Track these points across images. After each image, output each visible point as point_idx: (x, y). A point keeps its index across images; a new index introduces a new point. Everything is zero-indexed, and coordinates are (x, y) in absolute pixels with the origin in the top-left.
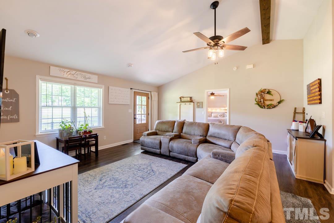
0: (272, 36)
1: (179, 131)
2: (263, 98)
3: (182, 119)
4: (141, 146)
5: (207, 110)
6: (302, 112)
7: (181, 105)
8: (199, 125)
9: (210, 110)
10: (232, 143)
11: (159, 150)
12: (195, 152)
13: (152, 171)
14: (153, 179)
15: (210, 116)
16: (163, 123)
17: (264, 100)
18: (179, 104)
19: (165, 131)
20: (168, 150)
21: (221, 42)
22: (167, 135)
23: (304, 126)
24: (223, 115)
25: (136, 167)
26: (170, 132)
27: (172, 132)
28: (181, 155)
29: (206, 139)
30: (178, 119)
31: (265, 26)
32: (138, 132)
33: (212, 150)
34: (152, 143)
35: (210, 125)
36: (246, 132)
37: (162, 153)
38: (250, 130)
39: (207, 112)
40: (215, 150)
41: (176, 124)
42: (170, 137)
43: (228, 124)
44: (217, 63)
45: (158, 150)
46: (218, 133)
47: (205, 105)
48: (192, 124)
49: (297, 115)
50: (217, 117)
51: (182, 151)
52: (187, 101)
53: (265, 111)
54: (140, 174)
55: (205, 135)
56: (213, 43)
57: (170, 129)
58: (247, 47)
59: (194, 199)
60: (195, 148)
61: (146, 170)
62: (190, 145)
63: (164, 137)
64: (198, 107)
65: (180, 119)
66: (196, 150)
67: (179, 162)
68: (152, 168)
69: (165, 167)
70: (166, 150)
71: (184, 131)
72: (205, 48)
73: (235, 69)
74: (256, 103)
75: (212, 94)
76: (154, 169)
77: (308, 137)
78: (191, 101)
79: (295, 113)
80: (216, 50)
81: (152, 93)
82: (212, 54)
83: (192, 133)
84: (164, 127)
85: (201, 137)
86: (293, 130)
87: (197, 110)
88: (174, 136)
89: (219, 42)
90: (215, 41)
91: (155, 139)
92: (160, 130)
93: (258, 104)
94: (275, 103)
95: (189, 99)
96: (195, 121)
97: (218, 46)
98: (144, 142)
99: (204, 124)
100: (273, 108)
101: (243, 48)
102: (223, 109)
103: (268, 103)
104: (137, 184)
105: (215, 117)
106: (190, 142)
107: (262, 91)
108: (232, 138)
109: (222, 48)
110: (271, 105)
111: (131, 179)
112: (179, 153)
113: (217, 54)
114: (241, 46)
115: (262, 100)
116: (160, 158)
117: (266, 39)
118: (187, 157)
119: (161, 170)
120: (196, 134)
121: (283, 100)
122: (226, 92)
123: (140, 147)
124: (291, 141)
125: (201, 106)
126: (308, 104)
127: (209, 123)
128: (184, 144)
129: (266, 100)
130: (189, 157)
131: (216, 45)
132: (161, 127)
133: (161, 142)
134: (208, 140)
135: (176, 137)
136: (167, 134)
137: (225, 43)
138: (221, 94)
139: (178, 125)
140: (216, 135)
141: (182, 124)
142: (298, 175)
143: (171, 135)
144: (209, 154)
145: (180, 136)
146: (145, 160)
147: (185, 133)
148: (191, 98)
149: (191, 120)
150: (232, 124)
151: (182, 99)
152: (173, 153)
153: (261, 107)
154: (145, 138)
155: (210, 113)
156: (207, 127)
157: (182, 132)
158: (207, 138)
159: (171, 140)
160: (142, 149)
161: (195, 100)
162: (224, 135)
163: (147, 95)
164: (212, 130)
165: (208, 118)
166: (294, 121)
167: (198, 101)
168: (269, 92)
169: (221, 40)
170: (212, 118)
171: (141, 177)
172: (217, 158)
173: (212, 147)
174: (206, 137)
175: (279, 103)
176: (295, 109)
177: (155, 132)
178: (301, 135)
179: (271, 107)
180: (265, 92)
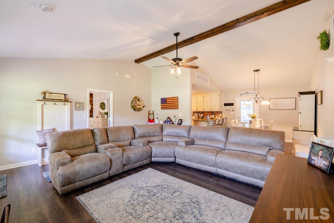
2: (136, 103)
6: (152, 113)
7: (45, 106)
11: (108, 172)
18: (42, 103)
37: (111, 175)
45: (105, 174)
47: (87, 106)
52: (60, 100)
53: (137, 113)
64: (78, 109)
70: (119, 167)
71: (111, 138)
73: (117, 74)
74: (132, 107)
78: (66, 99)
79: (149, 114)
94: (141, 107)
95: (62, 97)
103: (138, 107)
107: (135, 98)
115: (136, 105)
120: (126, 139)
121: (145, 106)
125: (81, 107)
129: (138, 105)
147: (113, 141)
148: (65, 95)
153: (135, 110)
157: (109, 142)
161: (71, 99)
167: (77, 101)
168: (139, 100)
175: (143, 107)
176: (149, 111)
179: (140, 110)
180: (137, 99)
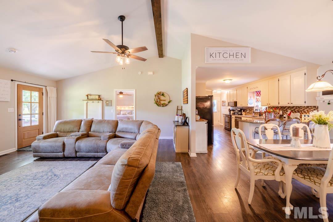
0: (164, 53)
1: (86, 130)
2: (159, 99)
3: (90, 118)
4: (34, 152)
5: (116, 108)
6: (181, 109)
7: (88, 104)
8: (108, 122)
9: (119, 108)
10: (137, 135)
11: (62, 153)
12: (105, 147)
13: (55, 175)
14: (57, 182)
15: (119, 114)
16: (66, 123)
17: (160, 100)
18: (85, 102)
19: (70, 131)
20: (74, 151)
21: (127, 52)
22: (72, 136)
23: (181, 118)
24: (131, 113)
25: (29, 177)
26: (75, 132)
27: (79, 132)
28: (90, 153)
29: (115, 134)
30: (85, 118)
31: (159, 45)
32: (26, 137)
33: (120, 142)
34: (51, 147)
35: (119, 121)
36: (146, 125)
37: (65, 156)
38: (149, 123)
39: (116, 110)
40: (123, 142)
41: (83, 123)
42: (76, 137)
43: (134, 119)
44: (124, 68)
45: (60, 153)
46: (126, 128)
47: (114, 103)
48: (100, 122)
49: (178, 111)
50: (126, 114)
51: (90, 149)
52: (96, 99)
53: (161, 108)
54: (37, 182)
55: (114, 131)
56: (120, 51)
57: (76, 129)
58: (147, 60)
59: (105, 178)
60: (105, 144)
61: (45, 177)
62: (99, 142)
63: (68, 138)
64: (107, 105)
65: (87, 117)
66: (105, 146)
67: (88, 160)
68: (55, 173)
69: (71, 168)
70: (71, 152)
71: (92, 129)
72: (114, 53)
73: (139, 73)
74: (155, 102)
75: (121, 93)
76: (57, 174)
77: (182, 125)
78: (100, 99)
79: (178, 109)
80: (124, 58)
81: (48, 88)
82: (120, 60)
83: (102, 130)
84: (67, 127)
85: (111, 133)
86: (176, 121)
87: (106, 108)
88: (81, 135)
89: (125, 51)
90: (122, 50)
91: (55, 142)
92: (62, 131)
93: (156, 104)
94: (166, 102)
95: (97, 97)
96: (103, 119)
97: (125, 54)
98: (39, 147)
99: (113, 121)
100: (165, 106)
101: (144, 60)
102: (131, 107)
103: (162, 102)
104: (35, 193)
105: (123, 115)
106: (99, 139)
107: (158, 94)
108: (136, 131)
109: (128, 57)
110: (164, 104)
111: (23, 191)
112: (87, 152)
113: (124, 61)
114: (142, 58)
115: (159, 100)
116: (63, 162)
117: (161, 54)
118: (97, 153)
119: (66, 172)
120: (105, 131)
121: (171, 101)
122: (133, 92)
123: (32, 154)
124: (174, 128)
125: (110, 104)
126: (183, 104)
127: (118, 120)
128: (94, 142)
129: (161, 100)
130: (99, 153)
131: (123, 53)
132: (63, 128)
133: (64, 144)
134: (117, 135)
135: (84, 136)
136: (72, 134)
137: (131, 53)
138: (129, 94)
139: (85, 124)
140: (124, 130)
141: (90, 123)
142: (177, 150)
143: (77, 135)
144: (118, 146)
145: (88, 135)
146: (42, 167)
147: (94, 132)
148: (99, 96)
149: (100, 118)
150: (137, 120)
151: (89, 96)
152: (80, 153)
153: (158, 105)
154: (40, 142)
155: (119, 111)
156: (117, 124)
157: (90, 131)
158: (117, 133)
159: (77, 139)
160: (35, 156)
161: (103, 98)
162: (131, 129)
163: (40, 90)
164: (121, 126)
165: (117, 116)
166: (177, 115)
167: (107, 100)
168: (163, 95)
169: (127, 50)
170: (121, 116)
171: (39, 185)
172: (124, 148)
173: (120, 141)
174: (115, 133)
175: (169, 102)
176: (178, 106)
177: (56, 133)
178: (180, 124)
179: (164, 105)
180: (160, 94)
